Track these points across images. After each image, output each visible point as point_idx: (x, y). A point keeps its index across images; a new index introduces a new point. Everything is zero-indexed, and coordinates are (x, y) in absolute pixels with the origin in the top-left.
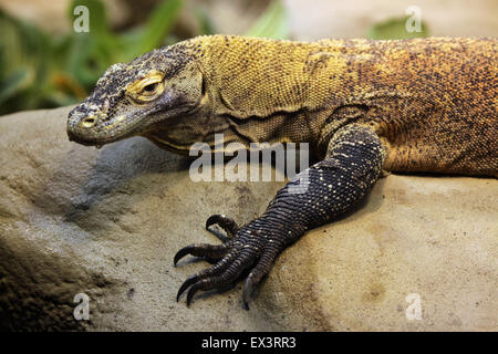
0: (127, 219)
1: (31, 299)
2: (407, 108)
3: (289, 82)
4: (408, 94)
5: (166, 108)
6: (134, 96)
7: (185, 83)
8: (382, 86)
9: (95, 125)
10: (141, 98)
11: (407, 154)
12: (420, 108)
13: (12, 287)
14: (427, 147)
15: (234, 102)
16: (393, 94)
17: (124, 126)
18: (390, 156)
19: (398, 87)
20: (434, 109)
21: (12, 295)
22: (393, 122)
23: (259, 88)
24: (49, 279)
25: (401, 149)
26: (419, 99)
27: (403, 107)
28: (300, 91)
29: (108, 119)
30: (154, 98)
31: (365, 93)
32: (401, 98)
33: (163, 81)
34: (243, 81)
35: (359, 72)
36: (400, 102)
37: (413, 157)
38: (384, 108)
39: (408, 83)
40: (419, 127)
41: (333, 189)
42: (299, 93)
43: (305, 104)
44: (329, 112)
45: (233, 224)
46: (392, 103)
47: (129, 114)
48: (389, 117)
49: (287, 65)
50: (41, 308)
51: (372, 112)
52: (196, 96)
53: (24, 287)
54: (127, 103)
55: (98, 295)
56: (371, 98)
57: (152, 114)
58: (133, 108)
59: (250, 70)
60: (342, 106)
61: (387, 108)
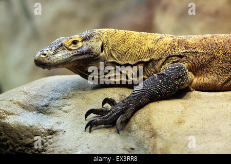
0: (66, 108)
1: (20, 148)
2: (201, 57)
3: (145, 48)
4: (202, 51)
5: (82, 54)
6: (67, 46)
7: (93, 44)
8: (189, 48)
9: (47, 57)
10: (71, 47)
11: (202, 80)
12: (208, 58)
13: (11, 144)
14: (212, 76)
15: (118, 57)
16: (195, 51)
17: (61, 59)
18: (194, 81)
19: (197, 48)
20: (215, 58)
21: (11, 148)
22: (194, 63)
23: (130, 51)
24: (28, 136)
25: (200, 78)
26: (207, 53)
27: (199, 57)
28: (150, 51)
29: (53, 55)
30: (77, 48)
31: (181, 51)
32: (198, 53)
33: (82, 41)
34: (123, 48)
35: (179, 42)
36: (198, 55)
37: (205, 81)
38: (190, 57)
39: (202, 47)
40: (208, 67)
41: (162, 82)
42: (150, 53)
43: (152, 57)
44: (164, 60)
45: (114, 101)
46: (194, 55)
47: (64, 54)
48: (192, 61)
49: (144, 41)
50: (24, 151)
51: (184, 59)
52: (98, 51)
53: (17, 143)
54: (64, 49)
55: (50, 138)
56: (184, 53)
57: (75, 56)
58: (66, 52)
59: (126, 43)
60: (170, 56)
61: (191, 57)
